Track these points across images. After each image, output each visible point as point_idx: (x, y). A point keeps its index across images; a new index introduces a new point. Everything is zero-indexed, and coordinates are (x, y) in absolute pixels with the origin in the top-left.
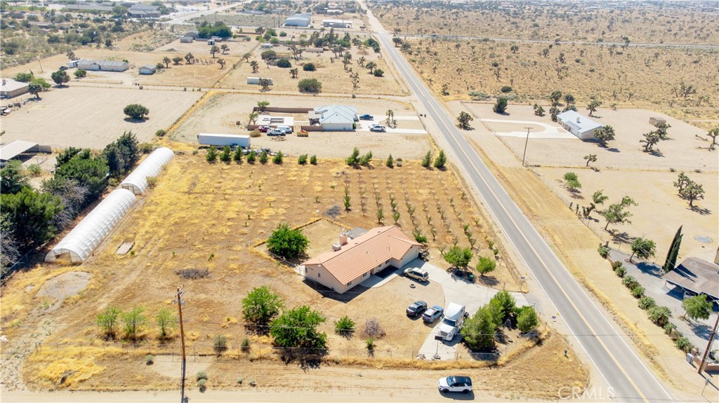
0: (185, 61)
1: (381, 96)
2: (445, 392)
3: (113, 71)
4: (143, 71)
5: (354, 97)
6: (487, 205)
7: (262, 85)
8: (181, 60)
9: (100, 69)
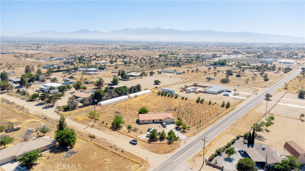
0: (195, 71)
1: (250, 87)
2: (130, 142)
3: (170, 73)
4: (177, 73)
5: (238, 86)
6: (222, 120)
7: (208, 79)
8: (194, 71)
9: (167, 72)
